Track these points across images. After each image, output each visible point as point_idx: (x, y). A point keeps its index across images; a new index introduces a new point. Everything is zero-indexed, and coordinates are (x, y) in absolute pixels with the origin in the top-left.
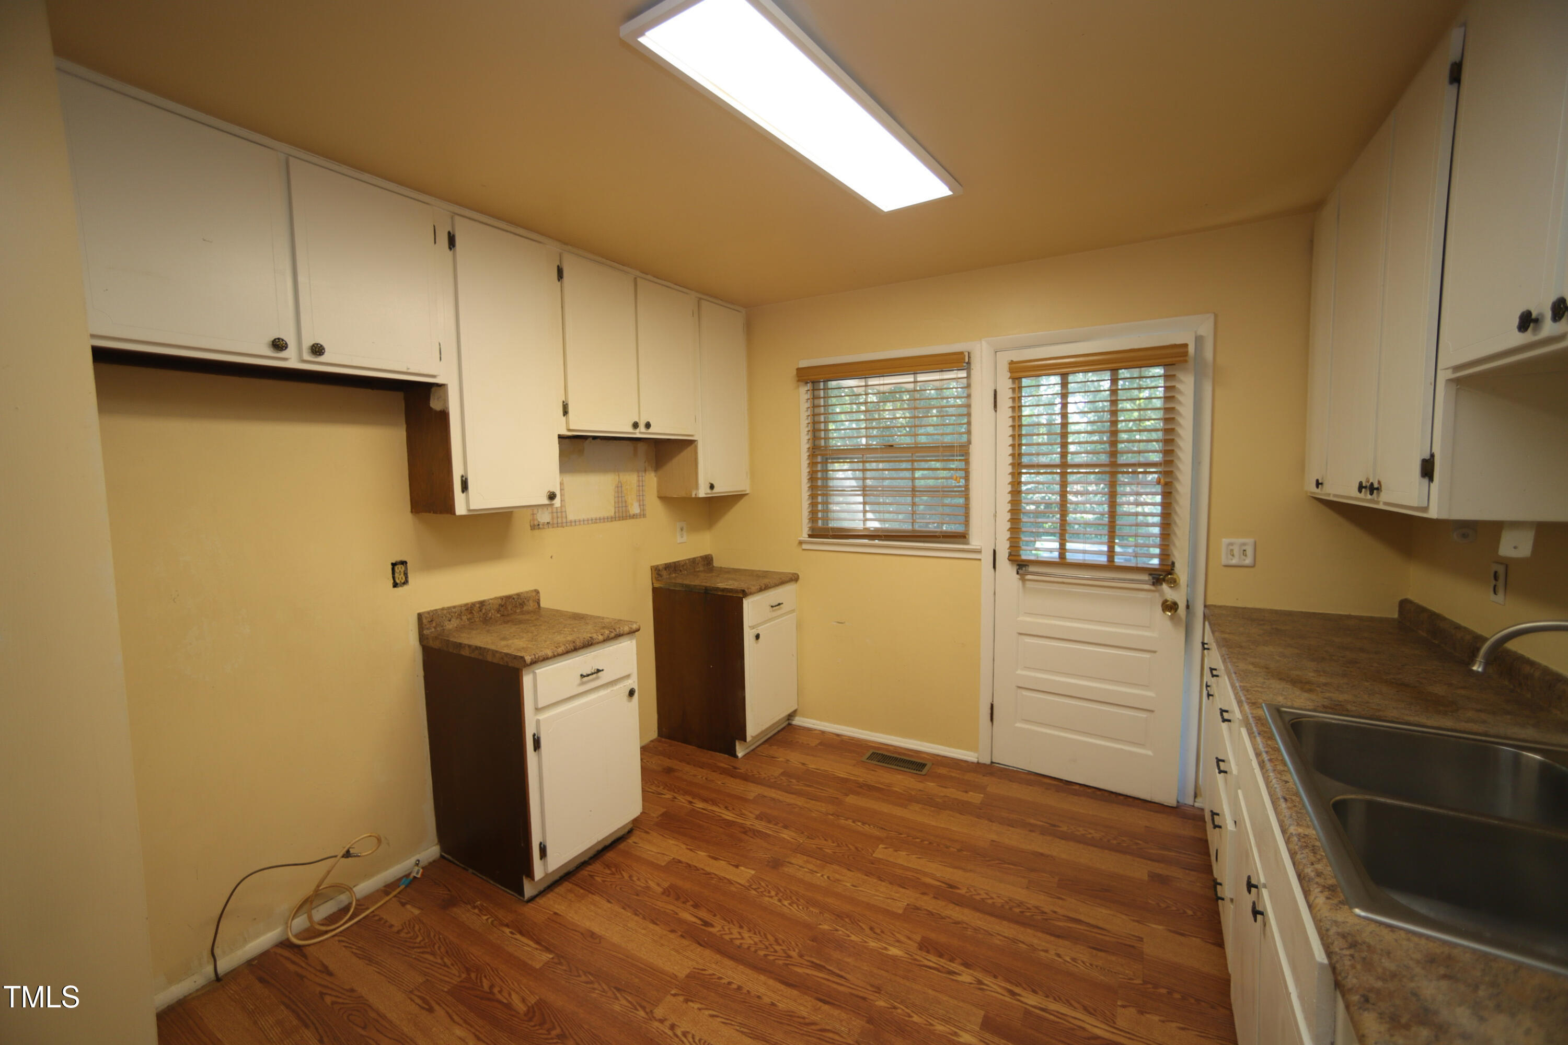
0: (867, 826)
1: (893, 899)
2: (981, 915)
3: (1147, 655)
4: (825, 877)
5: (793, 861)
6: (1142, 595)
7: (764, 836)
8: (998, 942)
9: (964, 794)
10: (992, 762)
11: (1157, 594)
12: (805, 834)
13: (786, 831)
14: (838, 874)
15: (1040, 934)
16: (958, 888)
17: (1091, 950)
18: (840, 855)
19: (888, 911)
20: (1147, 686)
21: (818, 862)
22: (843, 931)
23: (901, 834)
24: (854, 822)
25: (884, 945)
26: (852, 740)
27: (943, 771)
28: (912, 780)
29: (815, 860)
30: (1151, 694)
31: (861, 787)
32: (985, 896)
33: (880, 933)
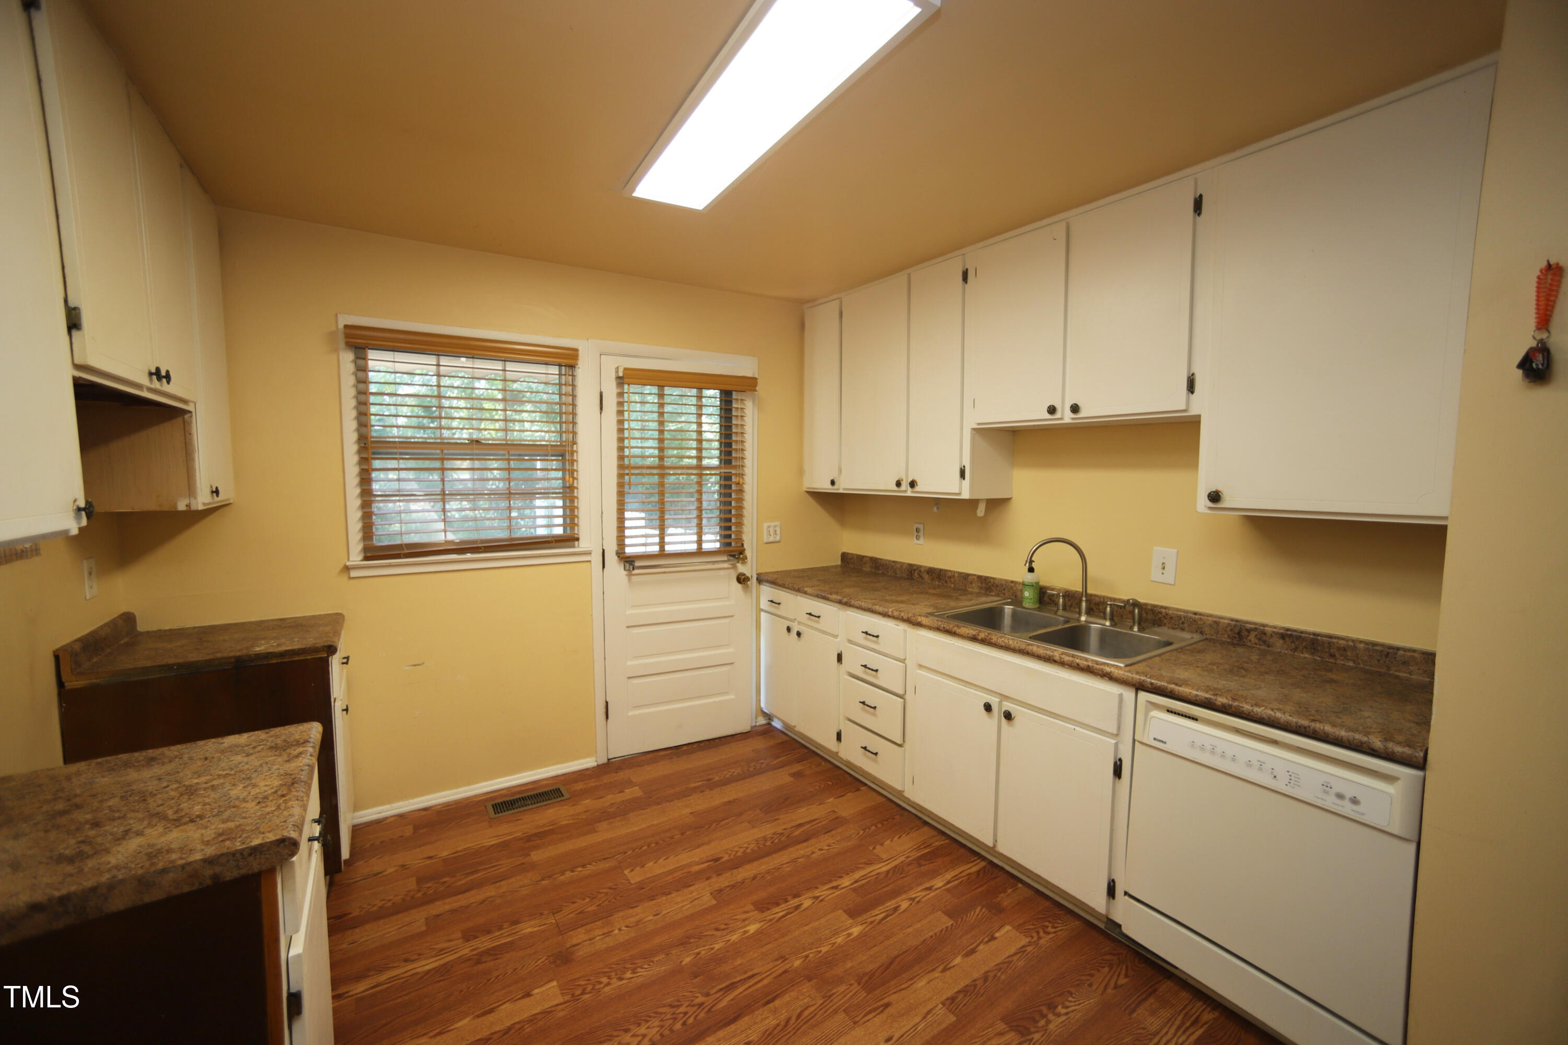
0: (588, 866)
1: (696, 899)
2: (758, 862)
3: (727, 620)
4: (624, 928)
5: (575, 941)
6: (722, 573)
7: (509, 947)
8: (788, 869)
9: (622, 794)
10: (609, 760)
11: (732, 571)
12: (545, 912)
13: (521, 926)
14: (630, 917)
15: (798, 847)
16: (721, 858)
17: (828, 834)
18: (606, 903)
19: (707, 909)
20: (728, 645)
21: (597, 923)
22: (704, 950)
23: (626, 853)
24: (573, 871)
25: (742, 930)
26: (448, 806)
27: (580, 786)
28: (566, 807)
29: (593, 924)
30: (731, 650)
31: (528, 841)
32: (742, 850)
33: (726, 927)
